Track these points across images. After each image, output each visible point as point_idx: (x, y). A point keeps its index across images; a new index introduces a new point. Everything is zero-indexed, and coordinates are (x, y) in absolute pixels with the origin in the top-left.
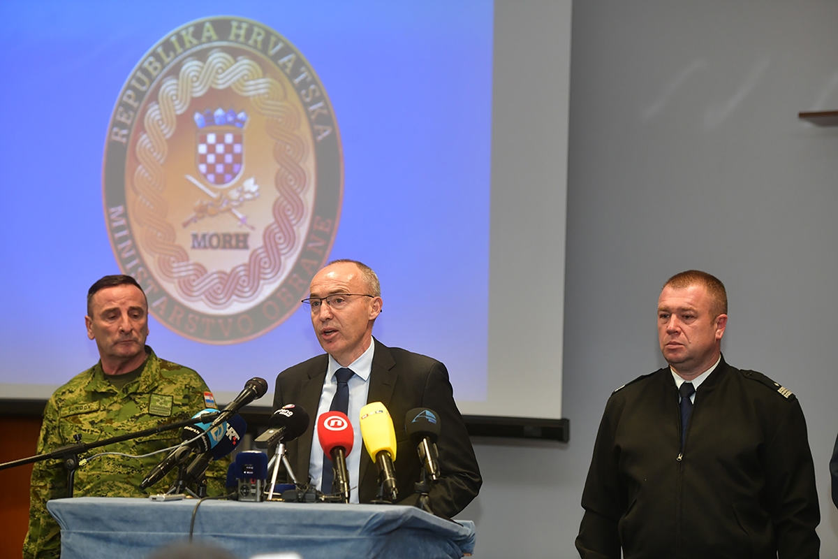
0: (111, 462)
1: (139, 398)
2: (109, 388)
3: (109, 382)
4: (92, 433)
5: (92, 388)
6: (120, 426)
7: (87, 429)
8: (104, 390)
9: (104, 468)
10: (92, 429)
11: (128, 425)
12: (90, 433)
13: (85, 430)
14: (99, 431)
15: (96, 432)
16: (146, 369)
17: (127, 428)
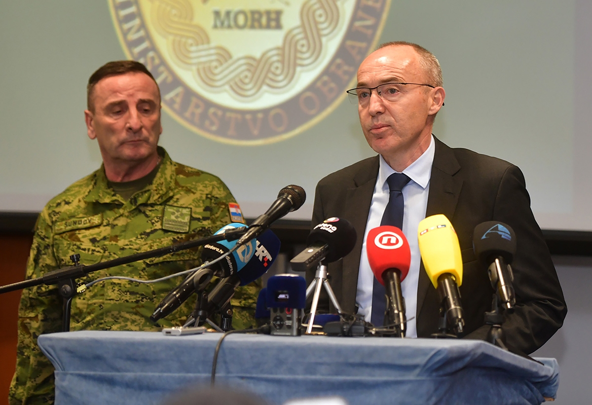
0: (116, 288)
1: (150, 211)
2: (114, 198)
3: (113, 191)
4: (92, 254)
5: (93, 198)
6: (127, 245)
7: (87, 247)
8: (107, 200)
9: (108, 296)
10: (94, 248)
11: (137, 244)
12: (90, 252)
13: (84, 250)
14: (102, 251)
15: (98, 252)
16: (159, 175)
17: (135, 246)
